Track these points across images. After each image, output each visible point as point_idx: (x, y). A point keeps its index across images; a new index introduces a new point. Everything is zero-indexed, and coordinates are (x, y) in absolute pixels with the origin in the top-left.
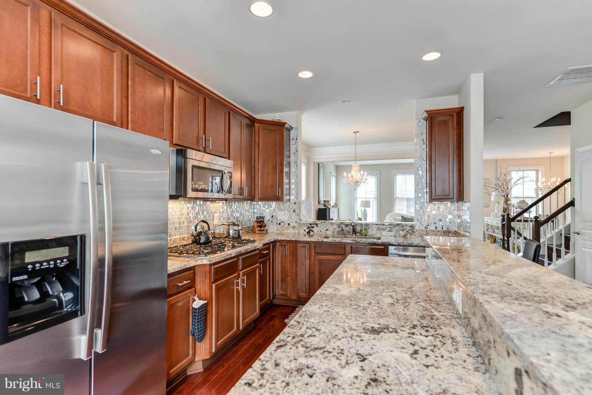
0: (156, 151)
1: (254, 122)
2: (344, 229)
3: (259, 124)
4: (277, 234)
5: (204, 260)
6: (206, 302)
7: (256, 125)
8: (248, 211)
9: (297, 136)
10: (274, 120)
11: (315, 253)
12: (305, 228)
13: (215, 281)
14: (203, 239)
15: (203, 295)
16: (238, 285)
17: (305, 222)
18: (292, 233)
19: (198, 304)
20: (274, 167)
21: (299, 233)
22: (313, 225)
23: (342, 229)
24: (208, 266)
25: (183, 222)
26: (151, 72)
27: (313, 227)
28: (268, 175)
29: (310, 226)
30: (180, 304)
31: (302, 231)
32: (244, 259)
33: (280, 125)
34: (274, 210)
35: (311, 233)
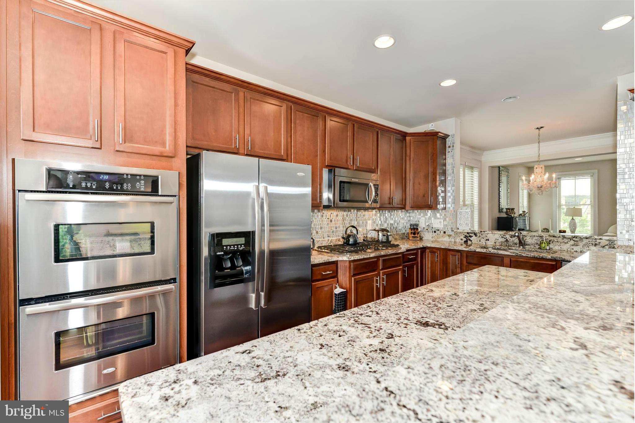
0: (301, 173)
1: (405, 137)
2: (509, 240)
3: (410, 138)
4: (432, 242)
5: (345, 258)
6: (345, 290)
7: (408, 138)
8: (403, 218)
9: (453, 143)
10: (426, 131)
11: (467, 263)
12: (462, 237)
13: (354, 275)
14: (351, 241)
15: (344, 285)
16: (377, 283)
17: (461, 231)
18: (447, 242)
19: (338, 291)
20: (426, 177)
21: (455, 242)
22: (471, 234)
23: (507, 240)
24: (348, 262)
25: (339, 227)
26: (308, 114)
27: (471, 237)
28: (419, 184)
29: (468, 235)
30: (326, 289)
31: (458, 240)
32: (384, 260)
33: (433, 135)
34: (430, 218)
35: (469, 242)
